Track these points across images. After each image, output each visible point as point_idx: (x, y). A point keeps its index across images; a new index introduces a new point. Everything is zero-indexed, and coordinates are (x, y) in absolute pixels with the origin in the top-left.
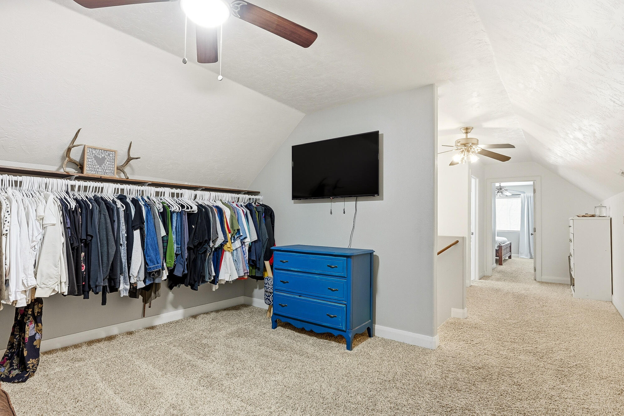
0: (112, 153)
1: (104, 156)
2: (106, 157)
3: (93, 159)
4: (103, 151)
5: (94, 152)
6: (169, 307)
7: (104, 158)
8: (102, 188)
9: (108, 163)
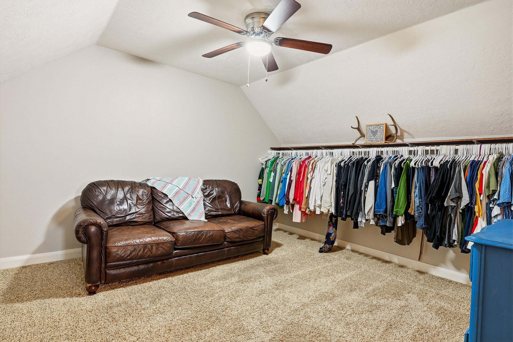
0: (382, 126)
1: (377, 129)
2: (378, 129)
3: (370, 133)
4: (376, 126)
5: (371, 128)
6: (449, 264)
7: (377, 131)
8: (369, 152)
9: (379, 133)
